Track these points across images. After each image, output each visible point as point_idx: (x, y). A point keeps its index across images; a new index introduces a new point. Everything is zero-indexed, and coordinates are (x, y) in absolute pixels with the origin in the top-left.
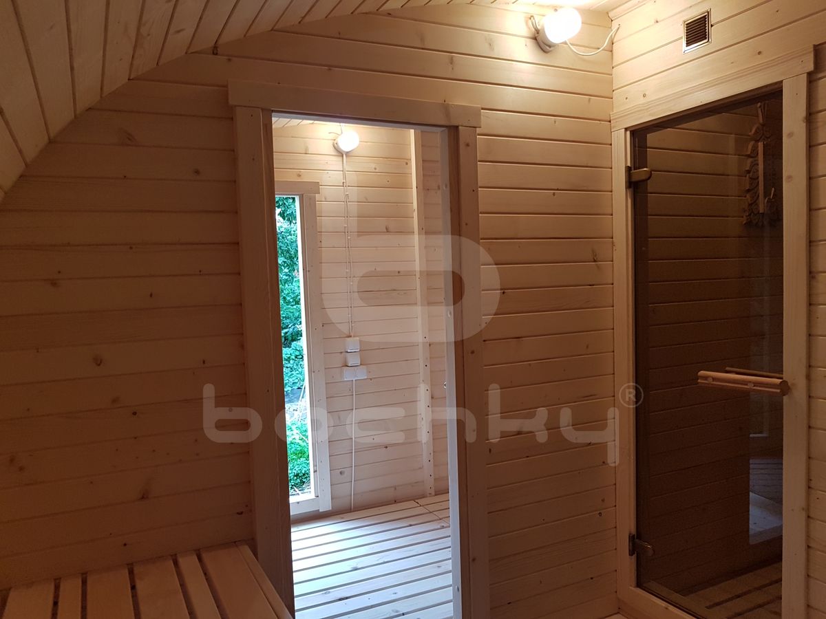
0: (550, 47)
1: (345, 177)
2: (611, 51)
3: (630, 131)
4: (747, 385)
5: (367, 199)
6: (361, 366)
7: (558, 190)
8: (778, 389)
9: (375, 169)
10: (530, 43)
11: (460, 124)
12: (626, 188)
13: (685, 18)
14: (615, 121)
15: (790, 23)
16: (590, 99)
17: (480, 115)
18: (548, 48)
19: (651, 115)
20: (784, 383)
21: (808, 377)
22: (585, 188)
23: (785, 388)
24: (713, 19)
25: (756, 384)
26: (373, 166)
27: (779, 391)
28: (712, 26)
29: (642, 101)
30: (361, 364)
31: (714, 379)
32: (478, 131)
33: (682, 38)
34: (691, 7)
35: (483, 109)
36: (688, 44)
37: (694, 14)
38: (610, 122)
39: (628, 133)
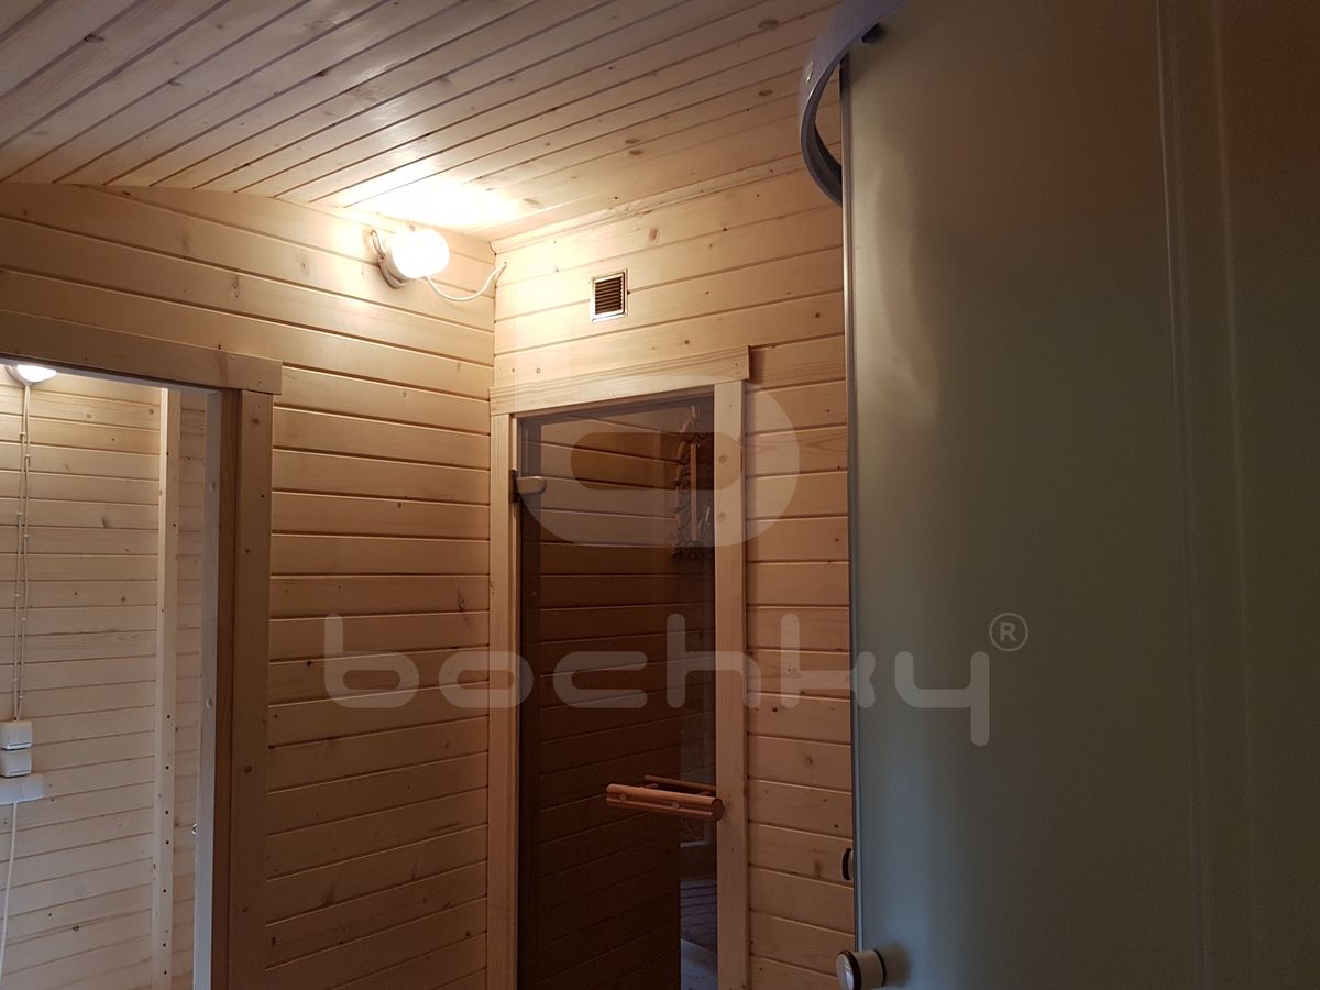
0: (400, 280)
1: (25, 426)
2: (494, 298)
3: (518, 419)
4: (670, 805)
5: (68, 468)
6: (33, 776)
7: (406, 498)
8: (708, 811)
9: (89, 416)
10: (370, 270)
11: (245, 387)
12: (510, 502)
13: (594, 275)
14: (495, 401)
15: (722, 312)
16: (459, 365)
17: (279, 374)
18: (397, 282)
19: (546, 401)
20: (718, 801)
21: (747, 792)
22: (449, 498)
23: (719, 809)
24: (630, 284)
25: (683, 804)
26: (86, 410)
27: (710, 814)
28: (628, 293)
29: (535, 378)
30: (32, 772)
31: (629, 797)
32: (276, 399)
33: (589, 300)
34: (602, 261)
35: (285, 364)
36: (598, 311)
37: (608, 272)
38: (489, 400)
39: (515, 421)
